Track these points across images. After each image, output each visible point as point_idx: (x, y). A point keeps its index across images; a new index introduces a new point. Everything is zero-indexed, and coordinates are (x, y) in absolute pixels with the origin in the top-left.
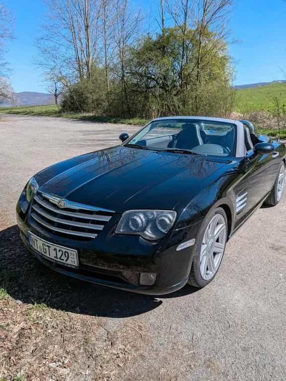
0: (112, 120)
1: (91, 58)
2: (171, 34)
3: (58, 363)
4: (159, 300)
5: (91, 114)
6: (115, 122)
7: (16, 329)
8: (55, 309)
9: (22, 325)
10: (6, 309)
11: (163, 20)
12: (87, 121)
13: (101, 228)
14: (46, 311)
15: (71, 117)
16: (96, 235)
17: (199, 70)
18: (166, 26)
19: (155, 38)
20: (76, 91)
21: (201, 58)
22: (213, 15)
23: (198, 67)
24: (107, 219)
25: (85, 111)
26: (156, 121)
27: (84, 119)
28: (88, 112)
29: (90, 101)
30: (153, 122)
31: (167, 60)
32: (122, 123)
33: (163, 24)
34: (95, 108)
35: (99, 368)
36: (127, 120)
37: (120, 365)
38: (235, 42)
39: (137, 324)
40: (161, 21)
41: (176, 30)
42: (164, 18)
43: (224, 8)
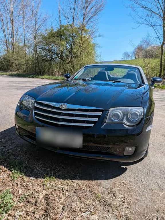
0: (31, 76)
1: (15, 39)
2: (65, 29)
3: (87, 213)
4: (124, 167)
5: (15, 73)
6: (33, 77)
7: (41, 196)
8: (62, 180)
9: (44, 192)
10: (25, 184)
11: (60, 20)
12: (13, 76)
13: (96, 119)
14: (56, 182)
15: (2, 74)
16: (94, 124)
17: (81, 49)
18: (62, 24)
19: (55, 30)
20: (4, 59)
21: (83, 43)
22: (89, 20)
23: (81, 48)
24: (100, 114)
25: (11, 71)
26: (87, 66)
27: (12, 75)
28: (13, 71)
29: (14, 65)
30: (86, 67)
31: (64, 43)
32: (37, 78)
33: (60, 22)
34: (17, 69)
35: (116, 211)
36: (40, 76)
37: (128, 207)
38: (100, 36)
39: (121, 182)
40: (59, 20)
41: (67, 27)
42: (61, 19)
43: (95, 17)
